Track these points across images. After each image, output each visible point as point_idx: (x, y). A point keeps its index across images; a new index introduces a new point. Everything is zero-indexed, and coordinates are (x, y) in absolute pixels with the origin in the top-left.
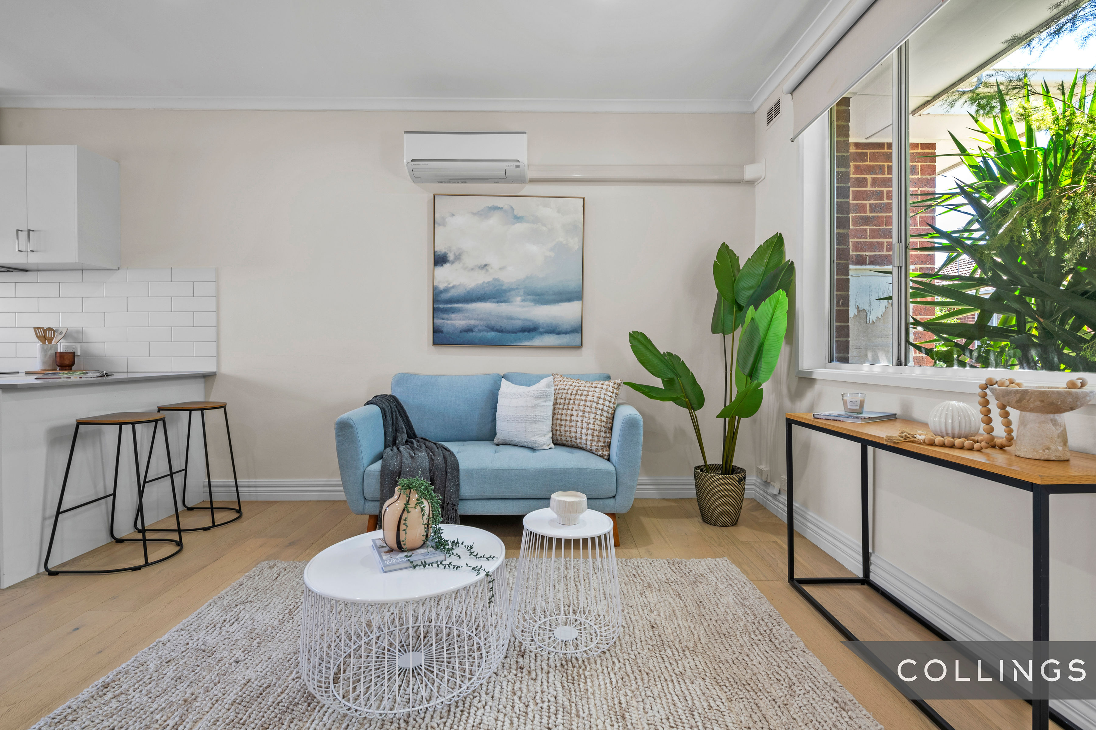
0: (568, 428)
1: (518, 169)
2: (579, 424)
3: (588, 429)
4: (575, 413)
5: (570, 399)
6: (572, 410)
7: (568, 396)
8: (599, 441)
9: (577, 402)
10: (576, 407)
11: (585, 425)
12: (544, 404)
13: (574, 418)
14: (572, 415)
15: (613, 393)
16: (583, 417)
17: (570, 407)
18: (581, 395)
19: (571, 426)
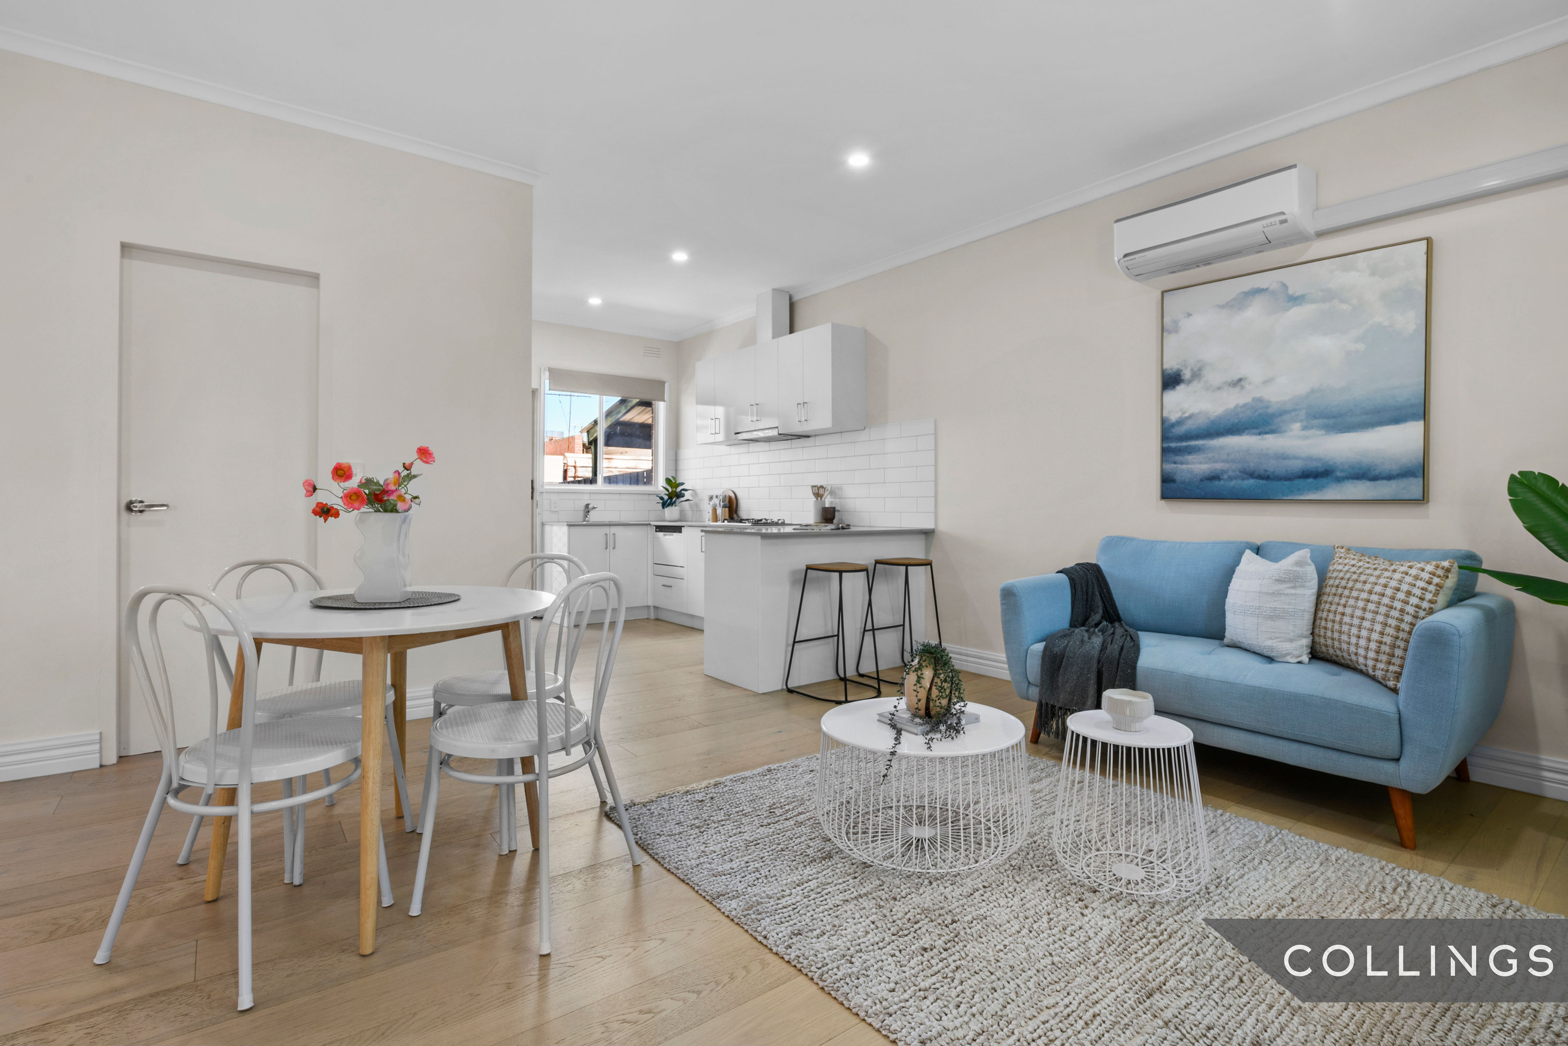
0: (1336, 635)
1: (1284, 225)
2: (1354, 631)
3: (1369, 640)
4: (1348, 611)
5: (1345, 588)
6: (1345, 606)
7: (1343, 583)
8: (1389, 663)
9: (1355, 594)
10: (1351, 602)
11: (1364, 633)
12: (1293, 591)
13: (1347, 619)
14: (1343, 614)
15: (1429, 583)
16: (1363, 619)
17: (1343, 601)
18: (1365, 582)
19: (1340, 632)
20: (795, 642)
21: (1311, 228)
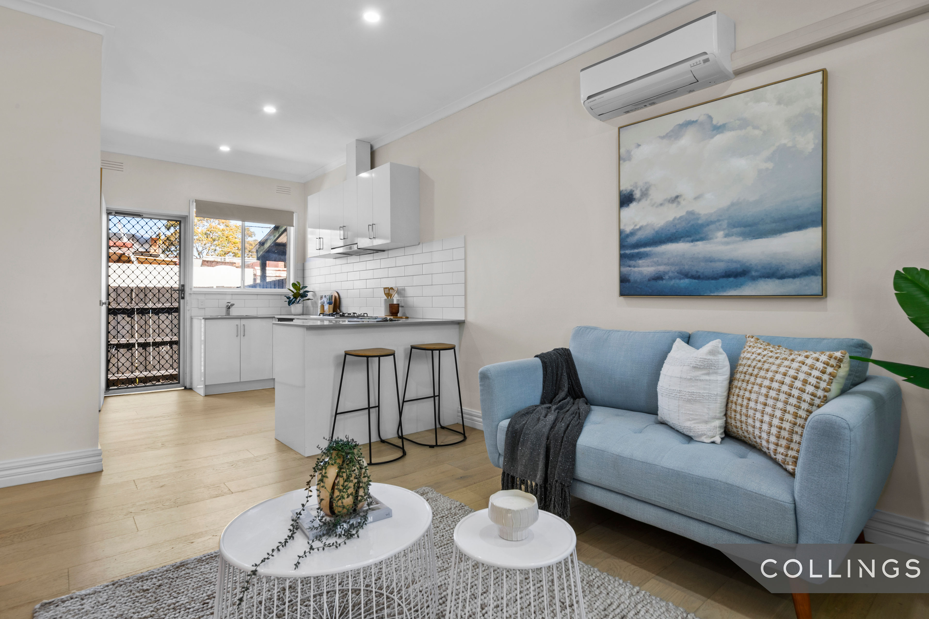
0: (744, 418)
1: (707, 64)
2: (758, 415)
3: (770, 425)
4: (753, 396)
5: (751, 375)
6: (751, 392)
7: (750, 370)
8: (788, 448)
9: (759, 381)
10: (756, 388)
11: (766, 418)
12: (707, 377)
13: (752, 404)
14: (749, 399)
15: (823, 372)
16: (765, 404)
17: (749, 387)
18: (767, 370)
19: (747, 416)
20: (336, 414)
21: (730, 67)
